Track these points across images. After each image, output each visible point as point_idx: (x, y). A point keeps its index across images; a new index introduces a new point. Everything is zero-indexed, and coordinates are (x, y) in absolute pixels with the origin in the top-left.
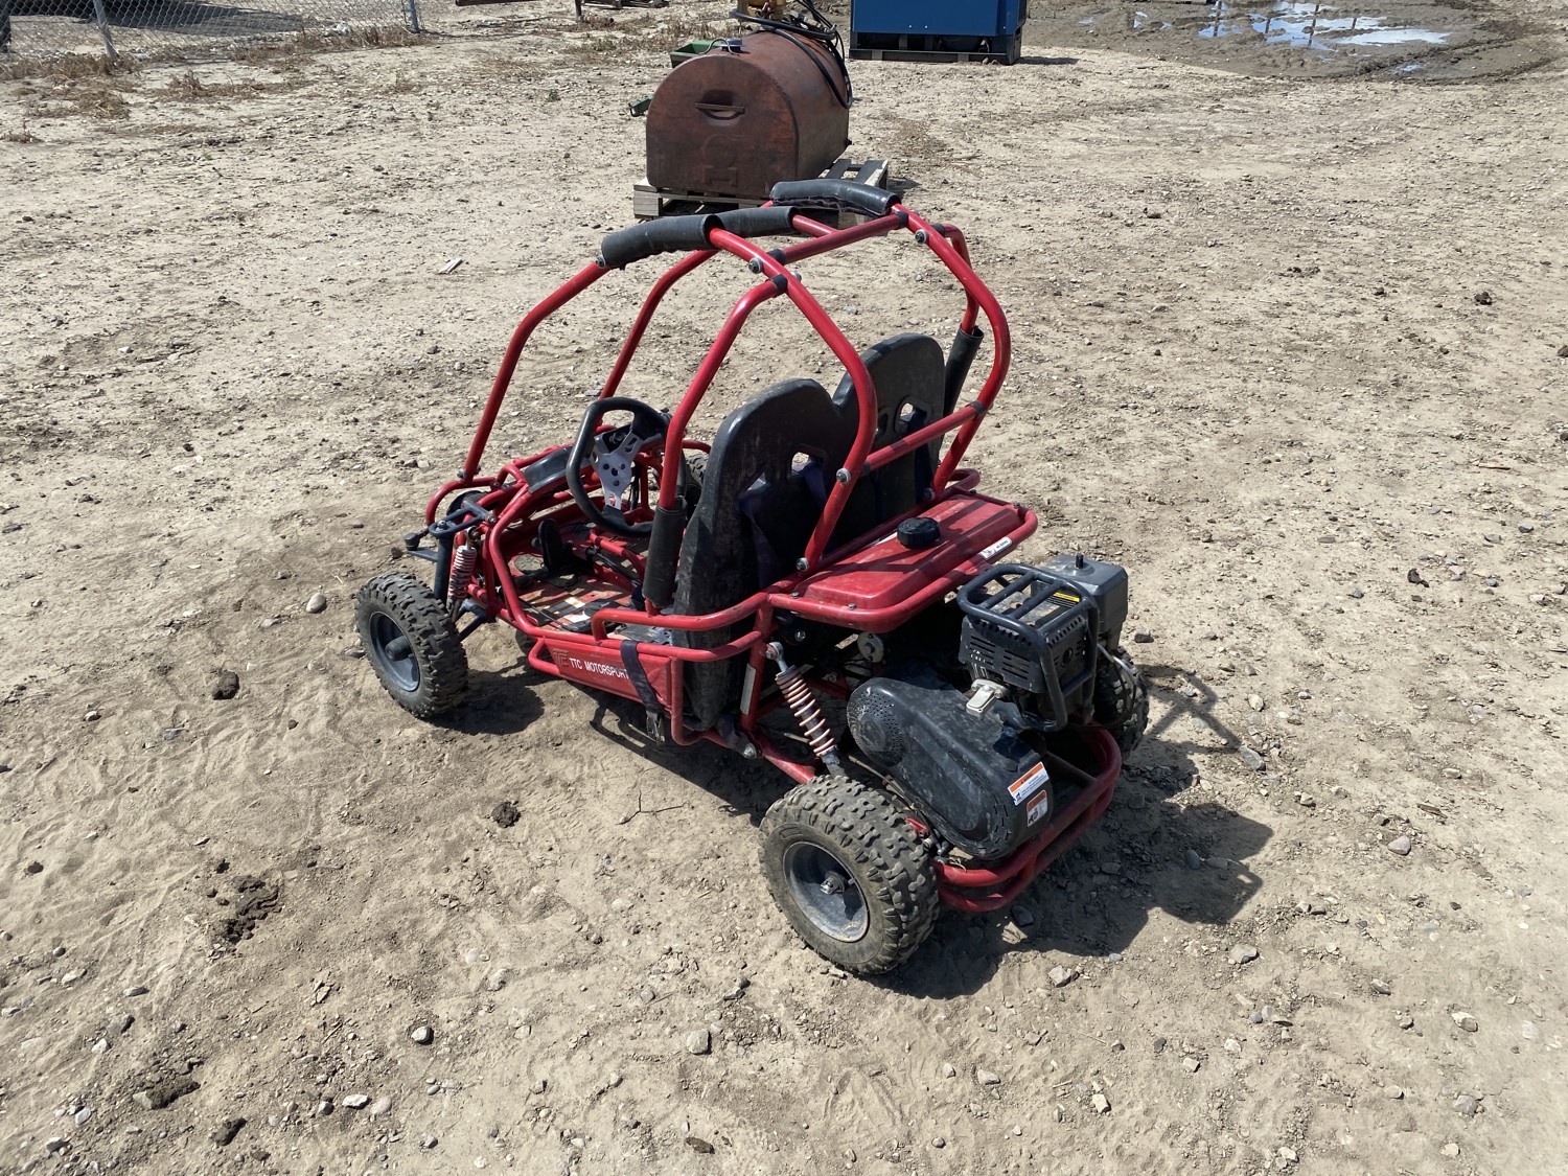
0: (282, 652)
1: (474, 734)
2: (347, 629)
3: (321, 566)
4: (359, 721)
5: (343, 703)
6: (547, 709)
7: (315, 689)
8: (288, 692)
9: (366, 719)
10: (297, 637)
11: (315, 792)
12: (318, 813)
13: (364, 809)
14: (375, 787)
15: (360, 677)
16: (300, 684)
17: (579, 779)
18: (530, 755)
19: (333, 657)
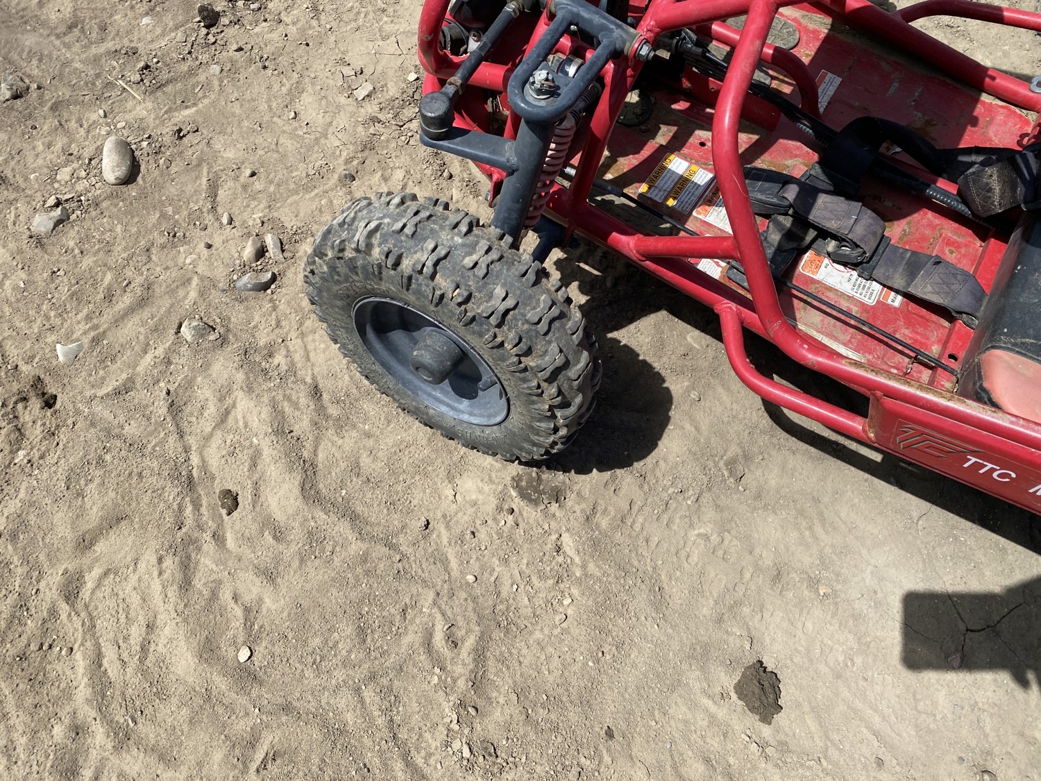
0: (109, 297)
1: (586, 471)
2: (209, 219)
3: (76, 56)
4: (356, 469)
5: (302, 424)
6: (675, 385)
7: (224, 394)
8: (175, 408)
9: (365, 461)
10: (119, 253)
11: (368, 694)
12: (406, 758)
13: (492, 724)
14: (480, 655)
15: (295, 344)
16: (189, 383)
17: (824, 563)
18: (709, 514)
19: (215, 296)
